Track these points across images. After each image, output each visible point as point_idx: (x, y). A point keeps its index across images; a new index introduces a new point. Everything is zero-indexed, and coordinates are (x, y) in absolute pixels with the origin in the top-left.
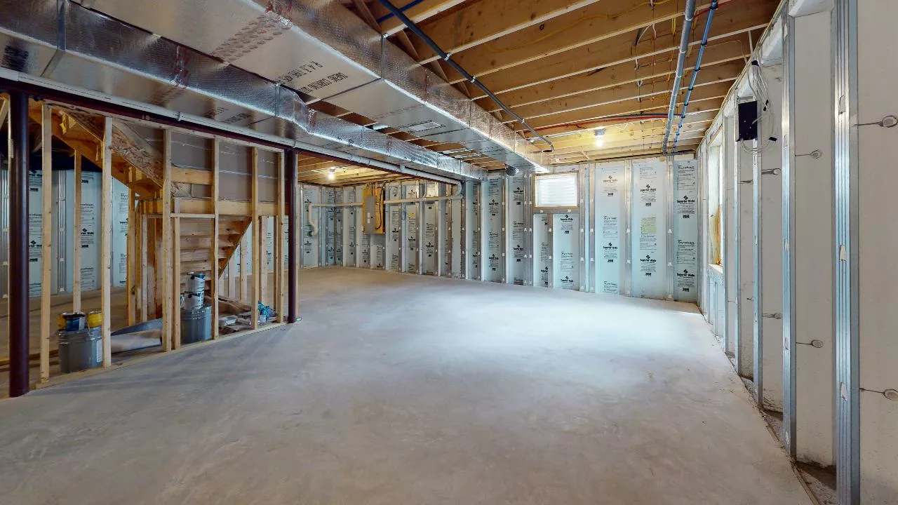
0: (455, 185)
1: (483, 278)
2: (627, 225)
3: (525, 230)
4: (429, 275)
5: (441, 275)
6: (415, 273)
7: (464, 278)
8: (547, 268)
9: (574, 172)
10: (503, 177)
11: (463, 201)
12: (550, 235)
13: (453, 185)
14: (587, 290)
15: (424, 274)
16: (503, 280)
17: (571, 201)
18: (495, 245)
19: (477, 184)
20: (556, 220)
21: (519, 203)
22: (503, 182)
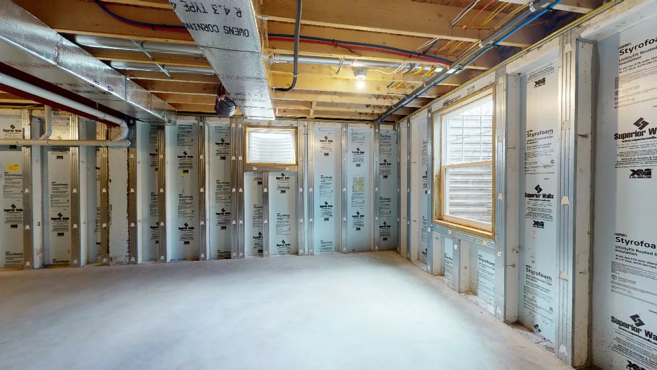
0: (115, 125)
1: (169, 258)
2: (342, 183)
3: (234, 190)
4: (60, 266)
5: (88, 263)
6: (22, 268)
7: (135, 263)
8: (260, 234)
9: (292, 127)
10: (201, 124)
11: (131, 149)
12: (265, 196)
13: (110, 125)
14: (306, 252)
15: (45, 266)
16: (202, 256)
17: (289, 158)
18: (188, 211)
19: (157, 128)
20: (272, 180)
21: (223, 158)
22: (202, 130)
